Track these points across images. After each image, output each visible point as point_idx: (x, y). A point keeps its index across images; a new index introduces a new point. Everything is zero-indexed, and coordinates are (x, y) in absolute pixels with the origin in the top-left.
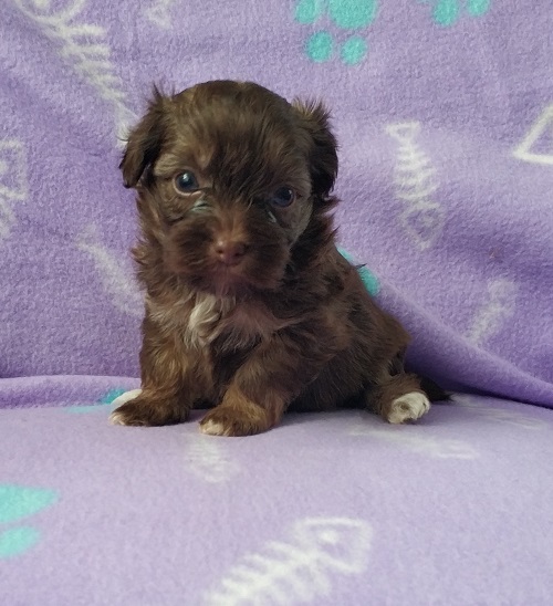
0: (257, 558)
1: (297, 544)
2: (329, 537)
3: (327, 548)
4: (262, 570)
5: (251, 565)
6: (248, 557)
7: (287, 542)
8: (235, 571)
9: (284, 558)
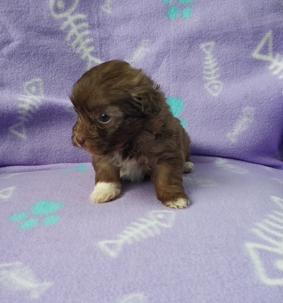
0: (136, 224)
1: (150, 219)
2: (161, 216)
3: (160, 220)
4: (137, 227)
5: (133, 226)
6: (132, 223)
7: (146, 218)
8: (128, 228)
9: (145, 223)
